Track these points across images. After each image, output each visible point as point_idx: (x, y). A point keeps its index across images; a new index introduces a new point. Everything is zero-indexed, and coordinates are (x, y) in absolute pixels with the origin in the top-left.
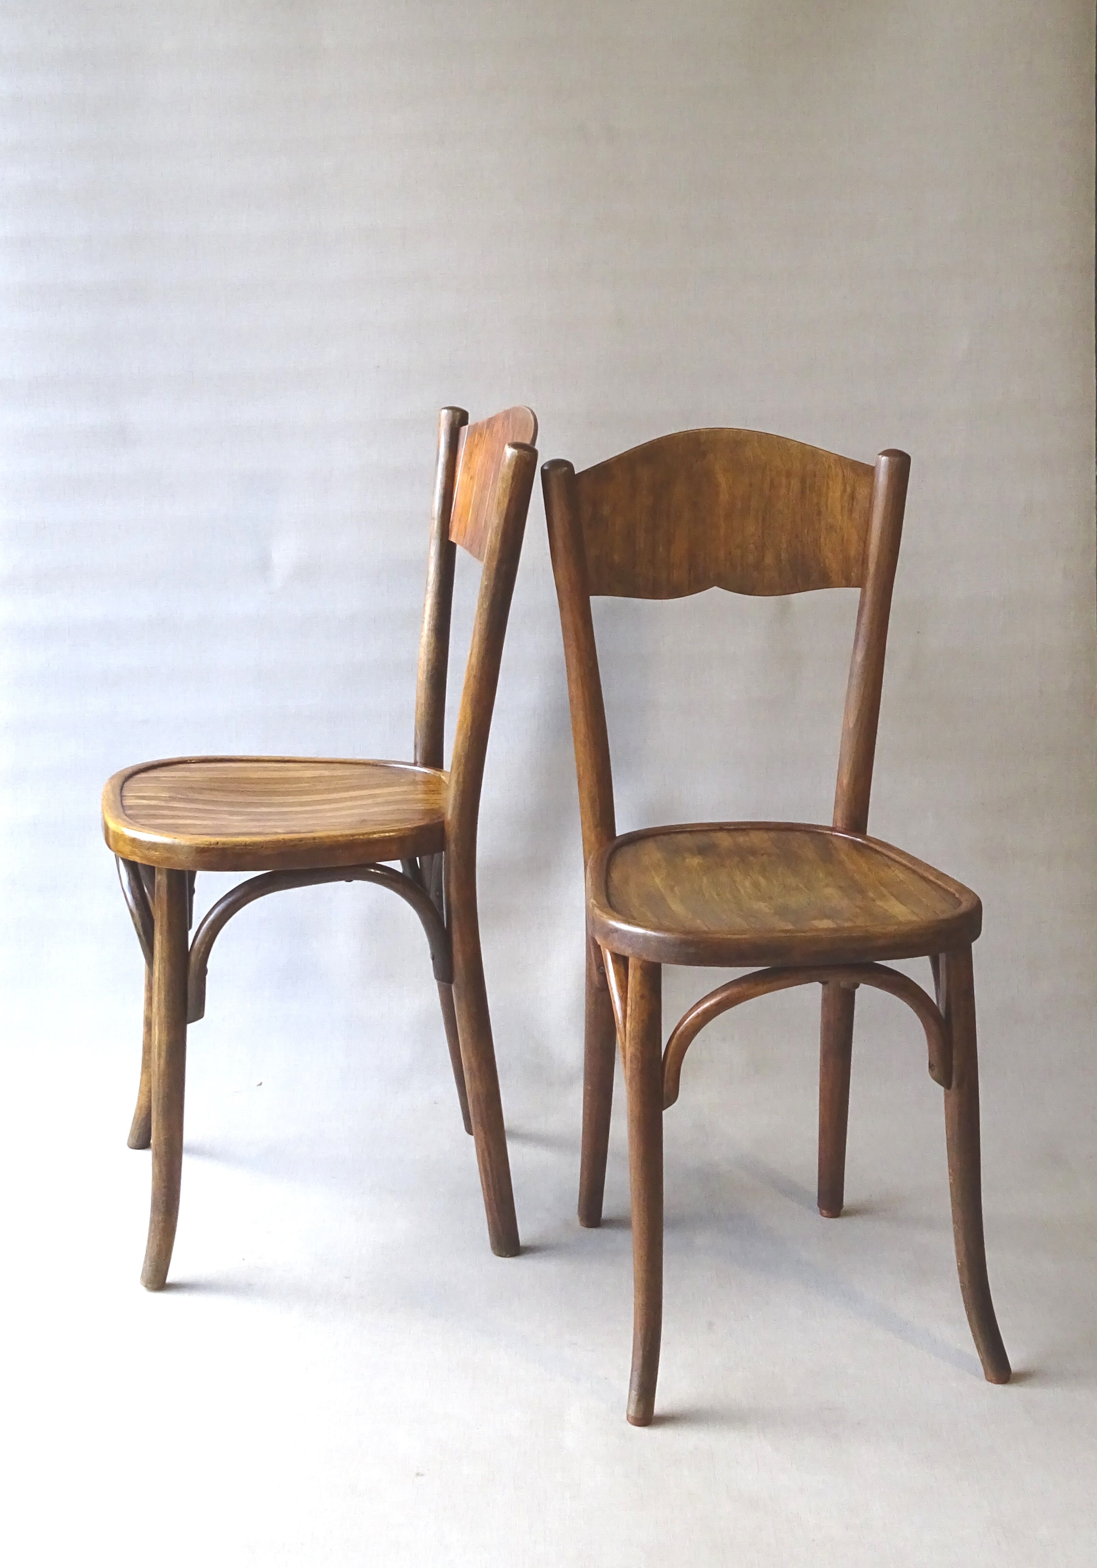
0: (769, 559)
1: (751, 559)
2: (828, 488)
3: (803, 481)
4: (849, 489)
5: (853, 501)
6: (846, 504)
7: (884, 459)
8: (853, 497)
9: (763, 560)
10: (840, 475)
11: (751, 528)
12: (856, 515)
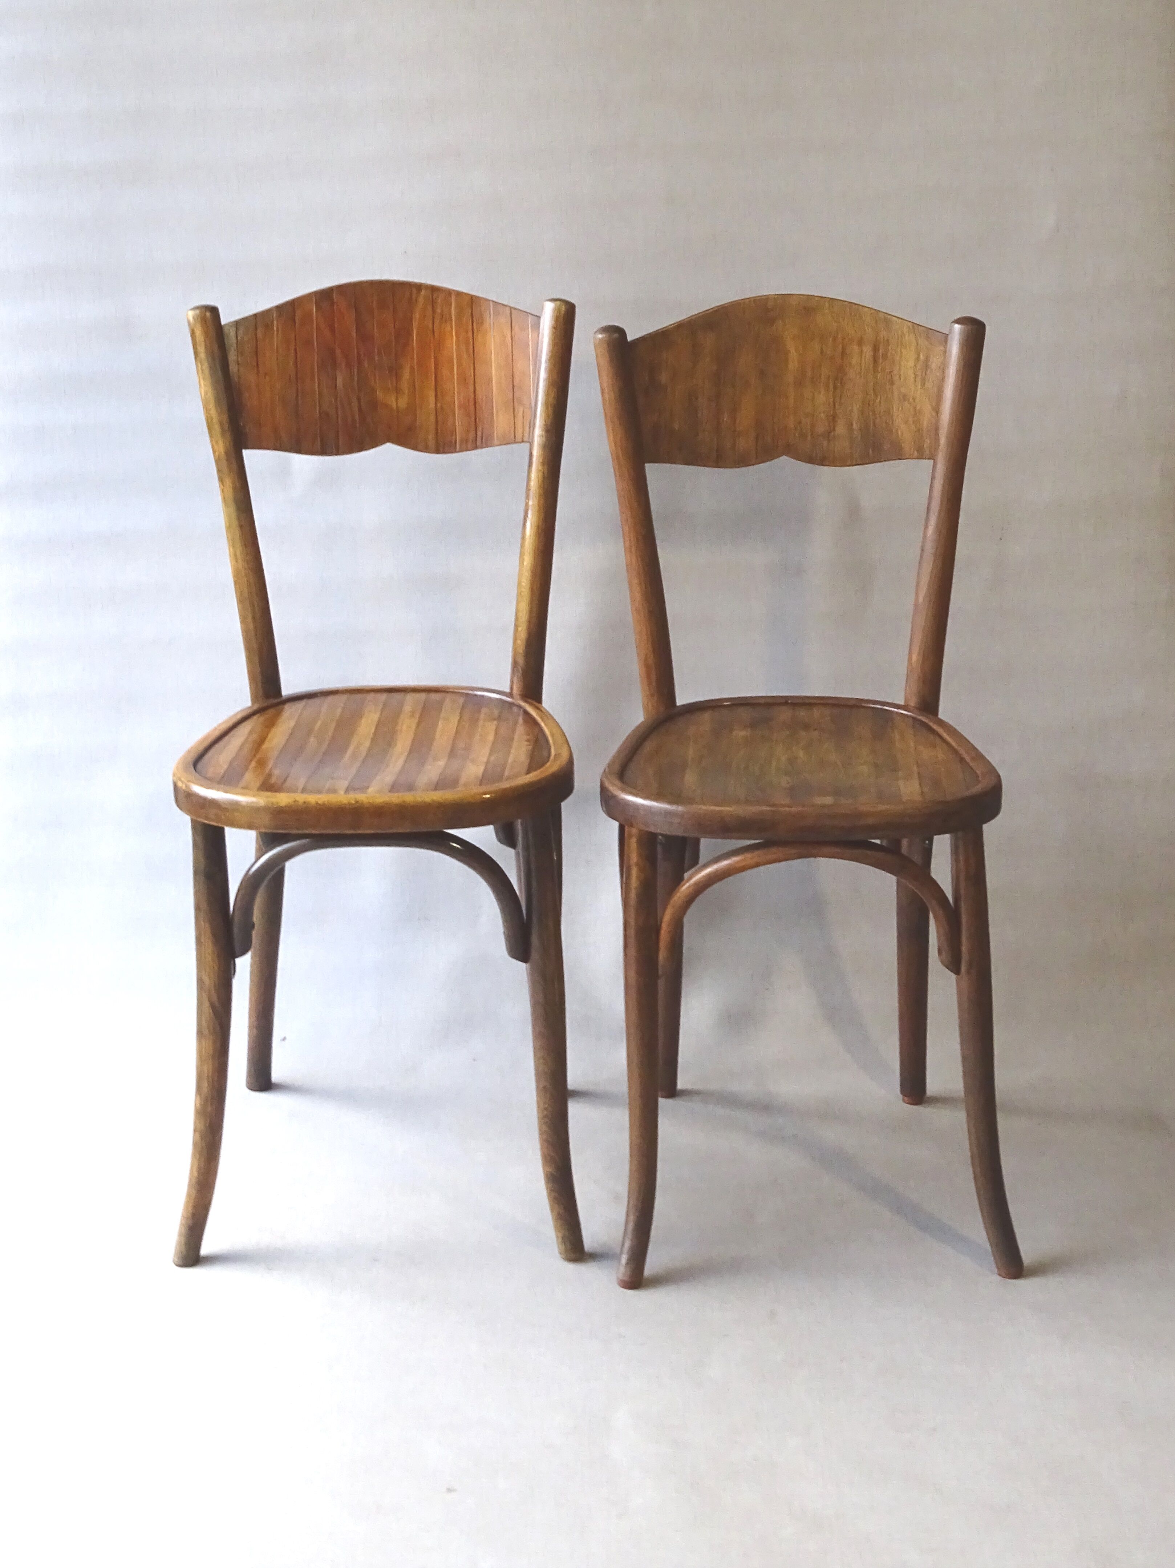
0: (841, 429)
1: (821, 429)
2: (901, 357)
3: (876, 349)
4: (922, 357)
5: (926, 369)
6: (919, 373)
7: (957, 327)
8: (926, 366)
9: (834, 430)
10: (914, 344)
11: (822, 398)
12: (928, 385)
